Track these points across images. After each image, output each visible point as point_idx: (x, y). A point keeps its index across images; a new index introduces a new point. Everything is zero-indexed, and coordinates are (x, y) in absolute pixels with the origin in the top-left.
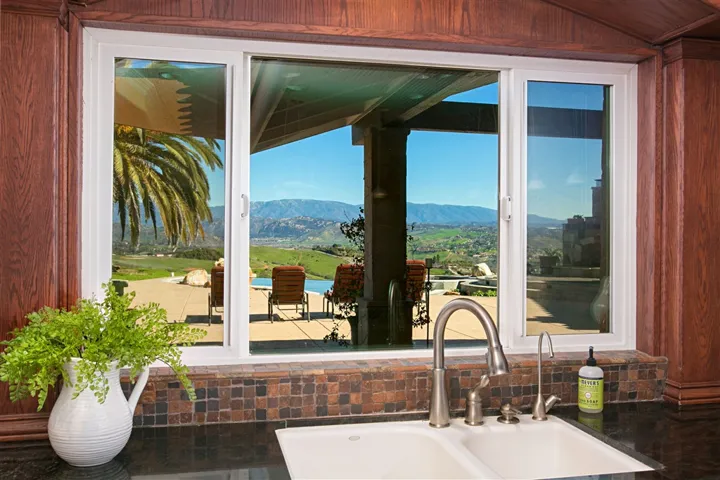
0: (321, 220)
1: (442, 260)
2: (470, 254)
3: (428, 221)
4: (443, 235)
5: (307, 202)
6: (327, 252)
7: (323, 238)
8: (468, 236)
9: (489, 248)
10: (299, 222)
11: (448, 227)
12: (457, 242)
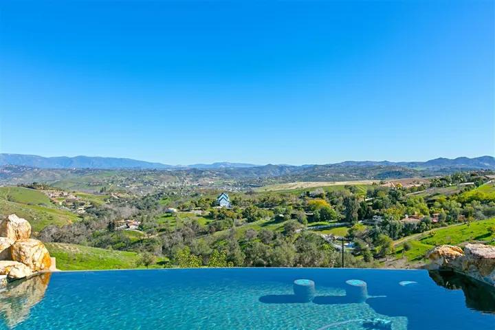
0: (23, 167)
1: (108, 190)
2: (124, 185)
3: (97, 167)
4: (107, 175)
5: (12, 155)
6: (29, 187)
7: (25, 178)
8: (122, 175)
9: (135, 182)
10: (6, 168)
11: (109, 170)
12: (115, 179)
